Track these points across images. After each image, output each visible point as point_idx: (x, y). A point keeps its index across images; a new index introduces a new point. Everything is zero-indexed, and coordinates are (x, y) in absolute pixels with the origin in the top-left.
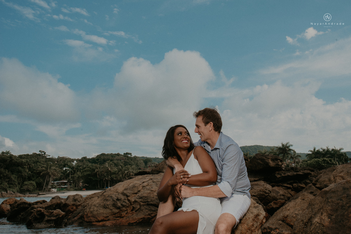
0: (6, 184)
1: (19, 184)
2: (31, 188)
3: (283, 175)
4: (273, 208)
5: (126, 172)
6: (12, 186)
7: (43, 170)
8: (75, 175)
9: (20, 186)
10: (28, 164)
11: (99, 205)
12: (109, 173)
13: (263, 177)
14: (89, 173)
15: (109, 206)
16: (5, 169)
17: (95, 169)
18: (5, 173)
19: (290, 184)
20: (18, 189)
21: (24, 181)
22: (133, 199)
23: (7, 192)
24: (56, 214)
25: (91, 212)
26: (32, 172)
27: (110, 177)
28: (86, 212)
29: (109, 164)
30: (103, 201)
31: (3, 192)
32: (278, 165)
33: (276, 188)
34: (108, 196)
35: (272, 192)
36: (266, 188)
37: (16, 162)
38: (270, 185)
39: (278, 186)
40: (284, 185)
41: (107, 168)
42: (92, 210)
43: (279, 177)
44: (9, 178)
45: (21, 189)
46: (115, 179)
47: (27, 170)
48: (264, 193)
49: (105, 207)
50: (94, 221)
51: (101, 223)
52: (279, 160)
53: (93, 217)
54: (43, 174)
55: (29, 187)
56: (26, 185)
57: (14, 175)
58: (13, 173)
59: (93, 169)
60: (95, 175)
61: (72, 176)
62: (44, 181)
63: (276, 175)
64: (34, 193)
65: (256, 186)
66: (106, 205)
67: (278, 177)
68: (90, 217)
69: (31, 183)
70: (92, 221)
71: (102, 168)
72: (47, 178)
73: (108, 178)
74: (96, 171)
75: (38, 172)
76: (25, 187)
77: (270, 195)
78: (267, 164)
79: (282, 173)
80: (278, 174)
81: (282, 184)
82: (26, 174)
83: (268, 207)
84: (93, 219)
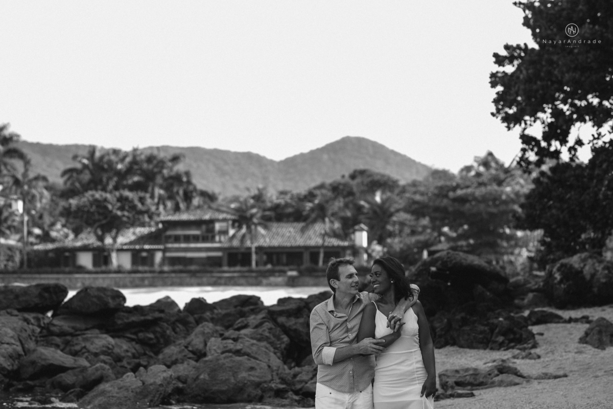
80: (119, 318)
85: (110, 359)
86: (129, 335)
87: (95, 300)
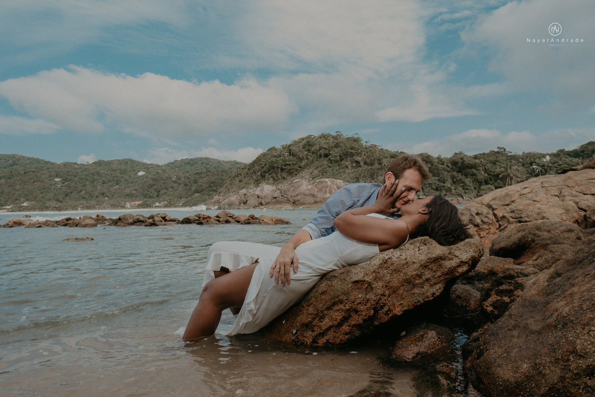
0: (461, 189)
1: (475, 188)
6: (467, 191)
7: (502, 172)
9: (476, 191)
10: (483, 165)
16: (458, 172)
20: (475, 195)
21: (480, 186)
22: (500, 214)
23: (463, 198)
26: (488, 175)
31: (459, 198)
37: (469, 164)
44: (463, 182)
47: (483, 173)
54: (503, 176)
56: (483, 190)
57: (468, 179)
58: (466, 175)
69: (489, 188)
75: (495, 175)
76: (483, 193)
82: (482, 177)
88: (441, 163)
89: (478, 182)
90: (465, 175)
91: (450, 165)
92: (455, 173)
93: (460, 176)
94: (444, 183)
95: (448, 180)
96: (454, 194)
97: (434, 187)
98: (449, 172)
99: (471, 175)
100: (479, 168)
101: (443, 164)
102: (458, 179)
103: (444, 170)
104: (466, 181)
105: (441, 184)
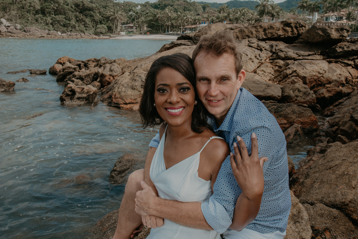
0: (83, 26)
1: (93, 27)
2: (104, 31)
3: (346, 49)
4: (324, 97)
5: (184, 18)
6: (87, 28)
7: (112, 15)
8: (140, 20)
9: (94, 29)
10: (98, 9)
11: (127, 85)
12: (169, 18)
13: (320, 51)
14: (151, 18)
15: (138, 87)
16: (80, 13)
17: (157, 15)
18: (80, 16)
19: (352, 60)
20: (94, 32)
21: (97, 25)
23: (85, 34)
24: (86, 91)
25: (120, 93)
26: (102, 17)
27: (170, 22)
28: (114, 91)
29: (169, 9)
30: (131, 81)
31: (81, 34)
32: (343, 36)
33: (333, 65)
34: (137, 76)
35: (327, 71)
36: (320, 68)
37: (88, 7)
38: (327, 61)
39: (336, 62)
40: (344, 61)
41: (168, 13)
42: (120, 90)
43: (341, 52)
44: (84, 21)
45: (96, 31)
46: (175, 24)
47: (98, 15)
48: (317, 74)
49: (133, 88)
50: (122, 103)
51: (128, 106)
52: (346, 30)
53: (121, 99)
54: (112, 18)
55: (102, 30)
56: (99, 28)
57: (88, 19)
59: (155, 14)
60: (157, 20)
61: (137, 20)
62: (113, 24)
63: (337, 49)
64: (106, 36)
65: (309, 65)
66: (134, 86)
67: (339, 51)
68: (117, 98)
69: (103, 27)
70: (120, 103)
71: (163, 14)
72: (116, 22)
73: (168, 23)
74: (157, 17)
76: (98, 30)
77: (324, 75)
78: (329, 35)
79: (345, 46)
80: (340, 47)
81: (342, 60)
82: (98, 18)
83: (319, 96)
84: (121, 101)
85: (305, 88)
86: (346, 61)
87: (320, 32)
88: (66, 4)
89: (95, 22)
90: (85, 16)
91: (73, 6)
92: (78, 13)
93: (81, 16)
94: (70, 21)
95: (72, 19)
96: (77, 31)
97: (62, 24)
98: (73, 12)
99: (90, 16)
100: (95, 11)
101: (67, 5)
102: (81, 18)
103: (69, 10)
104: (86, 21)
105: (68, 22)
